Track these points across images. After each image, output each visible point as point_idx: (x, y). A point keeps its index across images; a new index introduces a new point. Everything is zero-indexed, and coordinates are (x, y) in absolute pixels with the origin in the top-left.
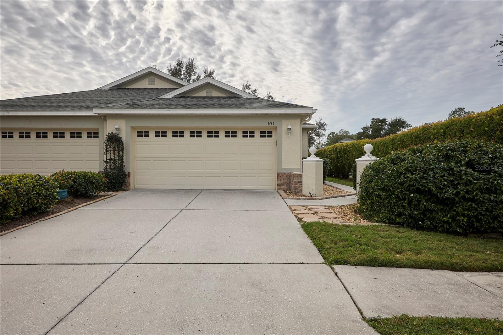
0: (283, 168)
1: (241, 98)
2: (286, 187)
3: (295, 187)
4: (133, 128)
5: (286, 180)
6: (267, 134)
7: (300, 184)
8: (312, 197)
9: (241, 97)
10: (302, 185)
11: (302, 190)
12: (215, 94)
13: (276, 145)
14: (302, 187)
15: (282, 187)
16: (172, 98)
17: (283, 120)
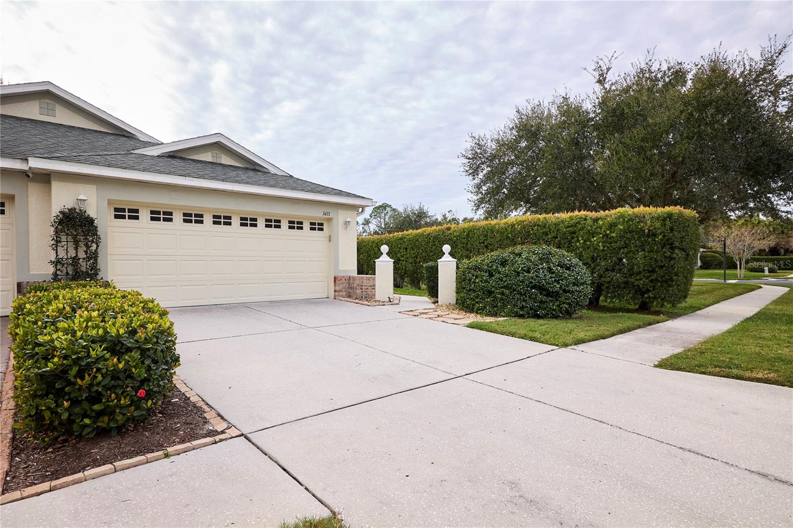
0: (340, 269)
1: (268, 173)
2: (344, 293)
3: (365, 292)
4: (110, 202)
5: (344, 285)
6: (317, 226)
7: (372, 289)
8: (390, 302)
9: (266, 171)
10: (374, 289)
11: (375, 295)
12: (226, 160)
13: (330, 241)
14: (375, 291)
15: (341, 293)
16: (158, 156)
17: (339, 211)
